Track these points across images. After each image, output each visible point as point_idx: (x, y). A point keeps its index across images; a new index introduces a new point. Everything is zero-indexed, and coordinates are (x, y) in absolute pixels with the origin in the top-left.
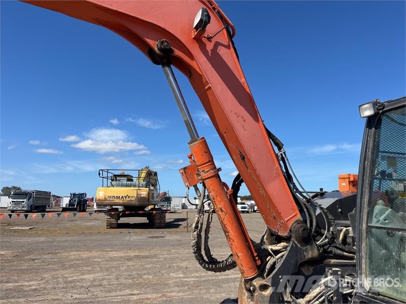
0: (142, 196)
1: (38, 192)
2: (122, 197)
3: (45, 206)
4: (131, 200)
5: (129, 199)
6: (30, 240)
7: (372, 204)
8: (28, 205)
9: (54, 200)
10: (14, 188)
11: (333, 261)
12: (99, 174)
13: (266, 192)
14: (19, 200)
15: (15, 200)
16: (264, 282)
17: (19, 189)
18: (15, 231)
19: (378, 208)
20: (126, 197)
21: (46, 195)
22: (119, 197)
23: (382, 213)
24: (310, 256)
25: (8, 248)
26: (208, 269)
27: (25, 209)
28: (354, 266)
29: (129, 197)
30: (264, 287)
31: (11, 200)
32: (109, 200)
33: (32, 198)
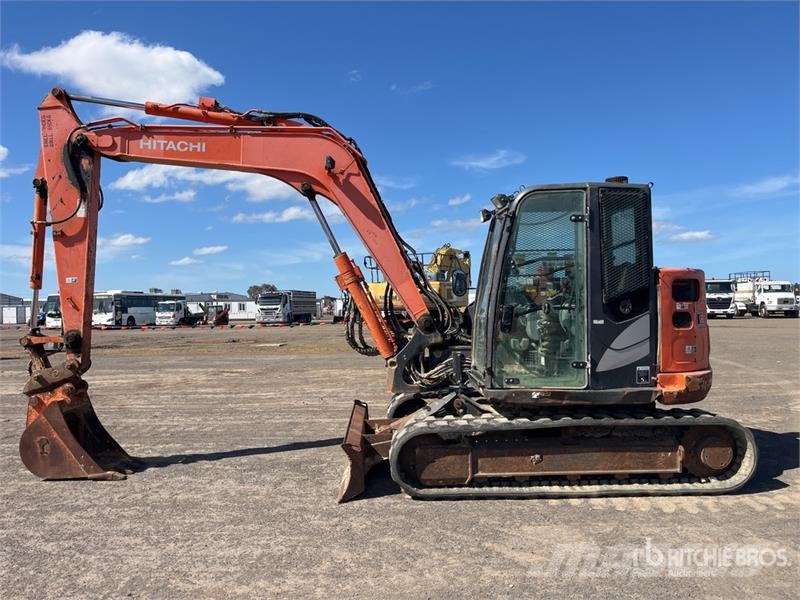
1: (297, 293)
3: (310, 315)
6: (278, 358)
8: (284, 314)
9: (325, 305)
10: (267, 287)
12: (365, 263)
14: (270, 307)
15: (265, 307)
17: (273, 289)
18: (262, 349)
21: (310, 297)
24: (433, 341)
25: (250, 366)
26: (363, 353)
27: (281, 320)
31: (259, 307)
33: (288, 303)
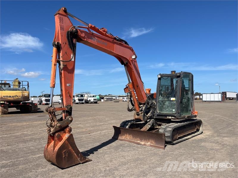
0: (25, 95)
2: (13, 96)
4: (19, 98)
5: (18, 98)
7: (159, 96)
11: (152, 108)
13: (141, 94)
16: (142, 112)
19: (160, 97)
20: (15, 96)
22: (11, 96)
23: (161, 97)
28: (155, 109)
29: (17, 96)
30: (142, 113)
32: (4, 98)
